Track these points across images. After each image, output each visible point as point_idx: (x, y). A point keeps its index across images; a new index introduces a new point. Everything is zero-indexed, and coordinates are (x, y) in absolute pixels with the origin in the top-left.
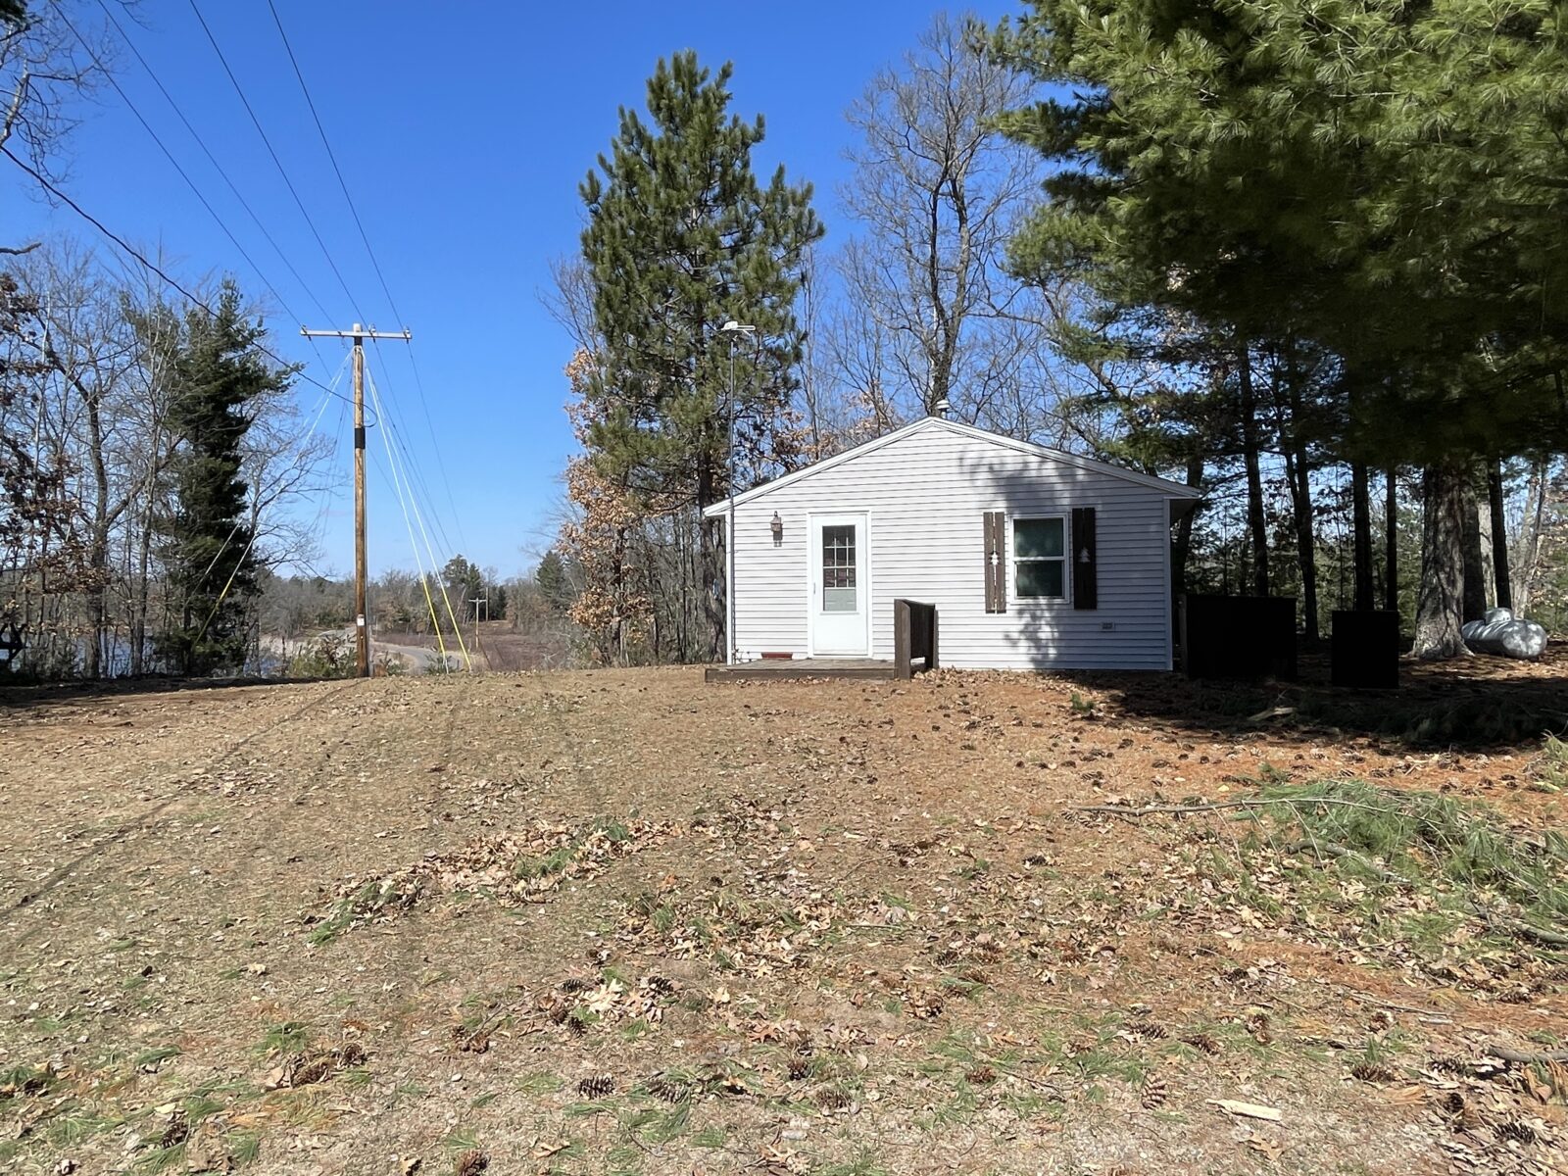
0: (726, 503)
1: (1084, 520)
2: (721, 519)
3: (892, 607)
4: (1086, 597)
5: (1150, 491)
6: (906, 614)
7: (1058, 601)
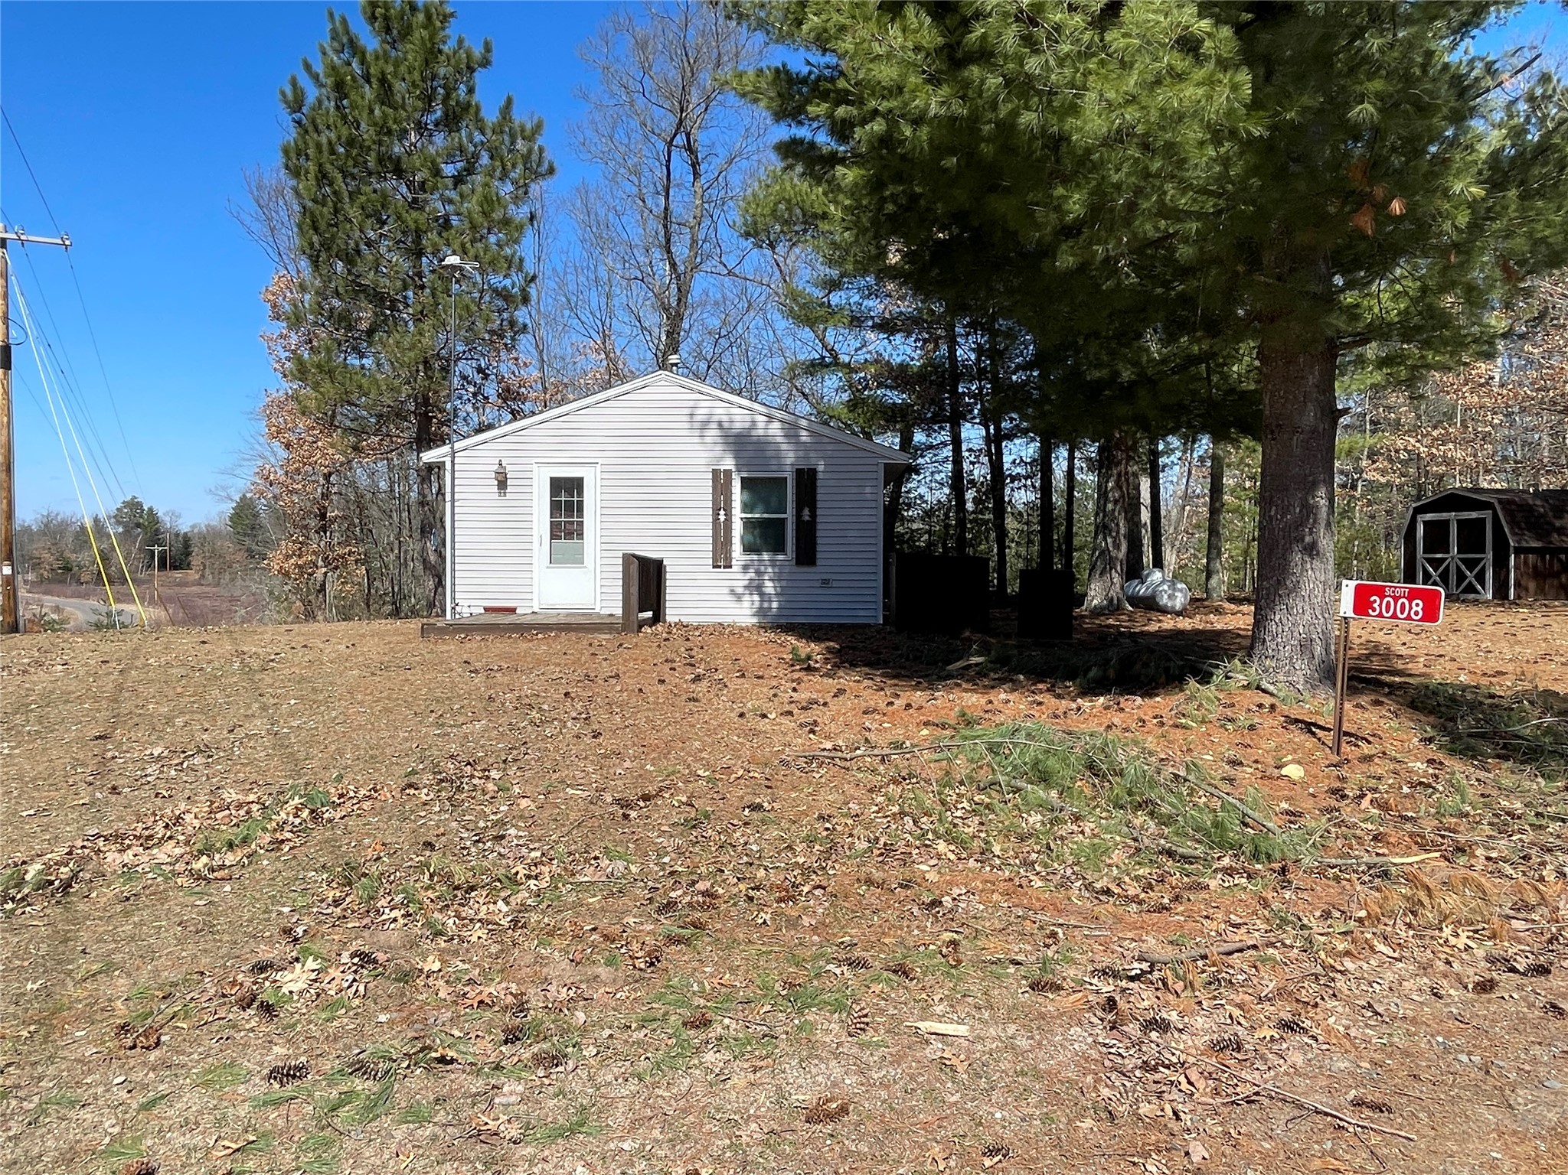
0: (446, 449)
1: (806, 479)
2: (440, 466)
3: (620, 561)
4: (806, 555)
5: (865, 454)
6: (635, 567)
7: (781, 557)
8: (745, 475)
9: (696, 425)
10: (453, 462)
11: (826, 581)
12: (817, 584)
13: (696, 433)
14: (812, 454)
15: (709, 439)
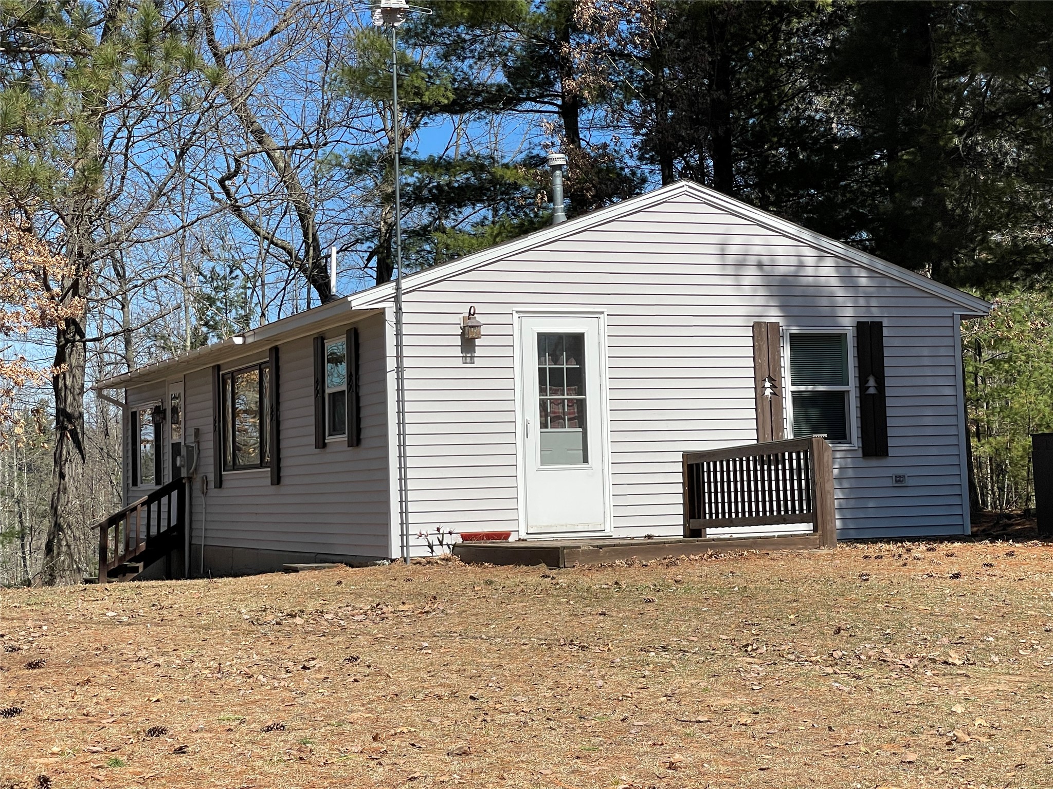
1: (870, 337)
2: (380, 316)
4: (875, 441)
7: (844, 447)
8: (795, 330)
9: (730, 260)
10: (399, 311)
11: (899, 479)
12: (889, 482)
13: (730, 270)
14: (874, 302)
15: (746, 281)
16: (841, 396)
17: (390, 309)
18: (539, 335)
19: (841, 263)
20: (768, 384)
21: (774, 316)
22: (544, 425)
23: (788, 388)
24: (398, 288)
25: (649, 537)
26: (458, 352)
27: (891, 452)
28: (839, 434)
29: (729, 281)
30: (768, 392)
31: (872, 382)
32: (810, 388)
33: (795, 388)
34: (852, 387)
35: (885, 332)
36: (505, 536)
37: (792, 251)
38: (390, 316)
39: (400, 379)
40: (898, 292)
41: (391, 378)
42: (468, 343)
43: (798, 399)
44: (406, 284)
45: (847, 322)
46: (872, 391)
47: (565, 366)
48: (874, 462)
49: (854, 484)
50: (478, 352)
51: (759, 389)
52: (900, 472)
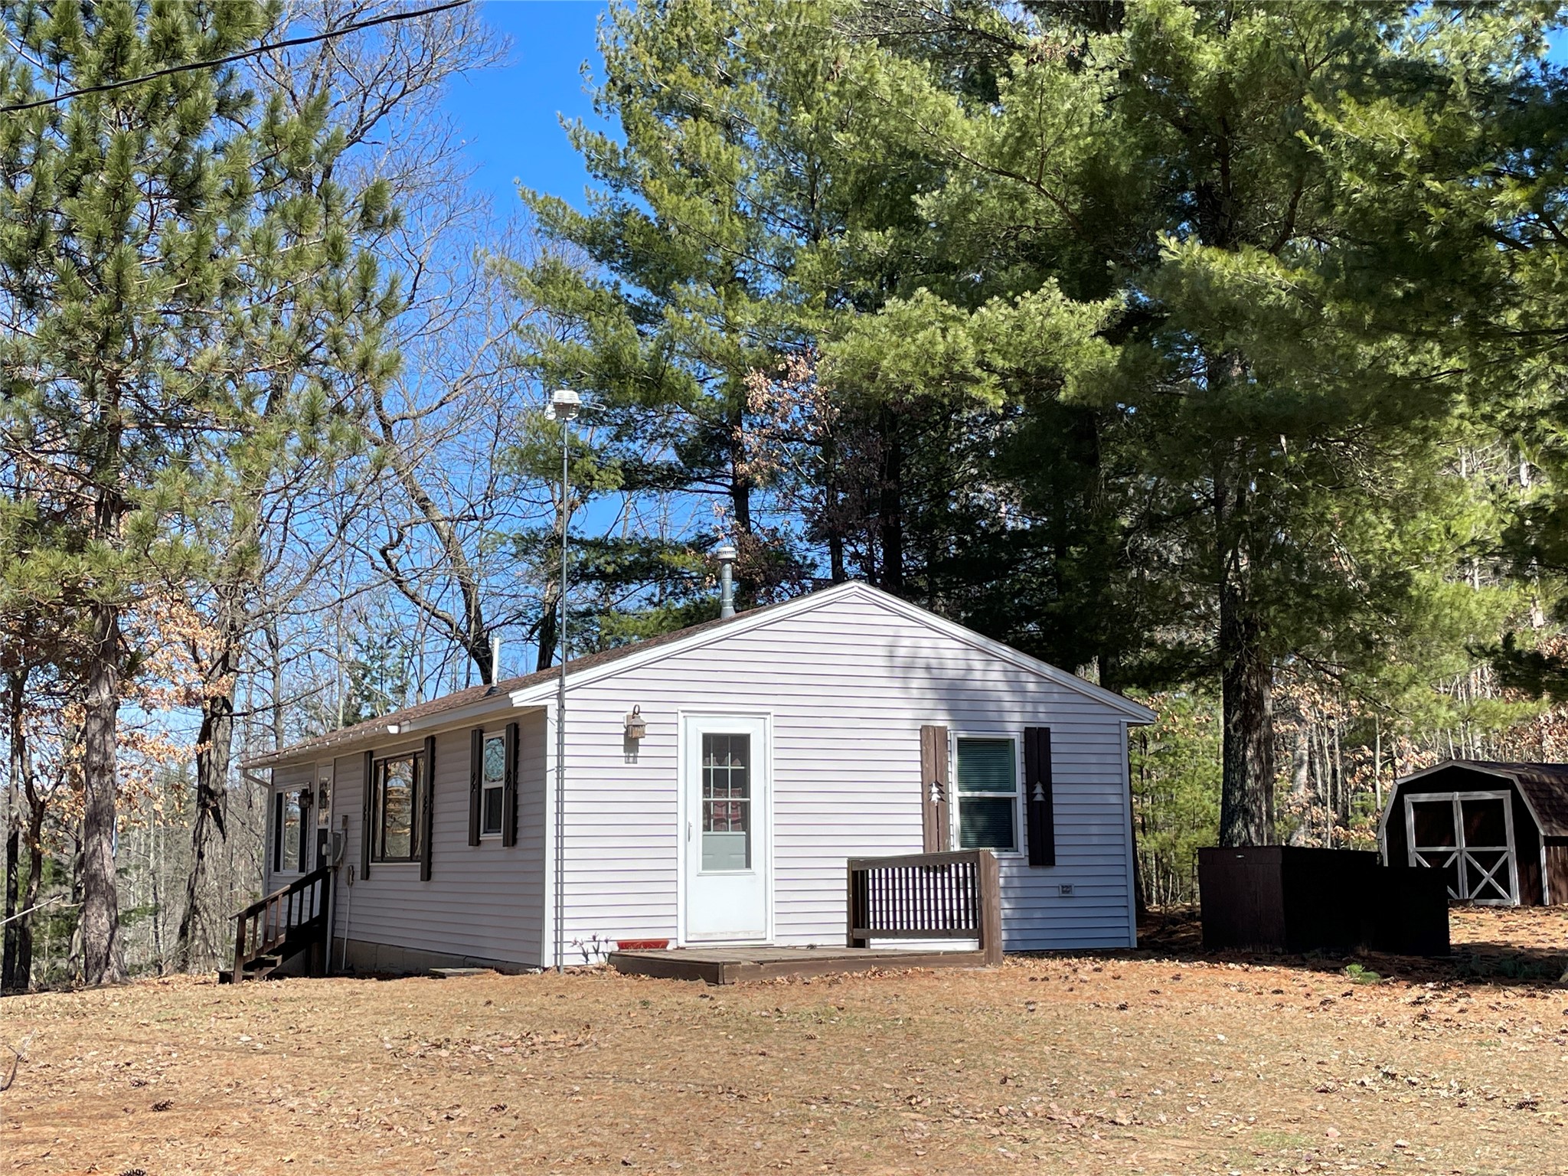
0: (549, 687)
7: (1012, 854)
8: (963, 735)
9: (898, 662)
10: (562, 708)
11: (1066, 889)
12: (1056, 893)
13: (898, 673)
14: (1041, 708)
15: (915, 684)
16: (1008, 803)
17: (552, 705)
18: (707, 738)
19: (1010, 667)
20: (935, 789)
21: (941, 720)
22: (707, 828)
23: (956, 794)
24: (561, 685)
25: (812, 947)
26: (621, 751)
27: (1058, 861)
28: (1005, 841)
29: (897, 683)
30: (935, 797)
31: (1039, 789)
32: (977, 794)
33: (961, 794)
34: (1019, 794)
35: (1053, 738)
36: (662, 944)
37: (960, 654)
38: (552, 714)
39: (560, 779)
40: (1064, 698)
41: (551, 779)
42: (631, 742)
43: (966, 806)
44: (570, 680)
45: (1012, 727)
46: (1039, 798)
47: (730, 768)
48: (1040, 871)
49: (1019, 893)
50: (642, 751)
51: (926, 794)
52: (1066, 882)
